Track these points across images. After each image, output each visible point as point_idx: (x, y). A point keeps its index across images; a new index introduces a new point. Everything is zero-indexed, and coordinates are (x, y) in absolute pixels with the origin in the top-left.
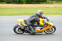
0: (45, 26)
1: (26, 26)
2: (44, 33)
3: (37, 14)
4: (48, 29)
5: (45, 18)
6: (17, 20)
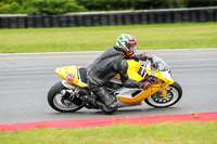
0: (147, 84)
2: (144, 105)
3: (117, 48)
6: (57, 70)
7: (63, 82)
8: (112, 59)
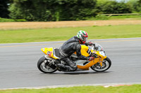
1: (58, 60)
4: (98, 64)
5: (91, 45)
6: (42, 49)
7: (46, 56)
8: (72, 44)
